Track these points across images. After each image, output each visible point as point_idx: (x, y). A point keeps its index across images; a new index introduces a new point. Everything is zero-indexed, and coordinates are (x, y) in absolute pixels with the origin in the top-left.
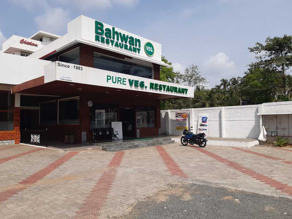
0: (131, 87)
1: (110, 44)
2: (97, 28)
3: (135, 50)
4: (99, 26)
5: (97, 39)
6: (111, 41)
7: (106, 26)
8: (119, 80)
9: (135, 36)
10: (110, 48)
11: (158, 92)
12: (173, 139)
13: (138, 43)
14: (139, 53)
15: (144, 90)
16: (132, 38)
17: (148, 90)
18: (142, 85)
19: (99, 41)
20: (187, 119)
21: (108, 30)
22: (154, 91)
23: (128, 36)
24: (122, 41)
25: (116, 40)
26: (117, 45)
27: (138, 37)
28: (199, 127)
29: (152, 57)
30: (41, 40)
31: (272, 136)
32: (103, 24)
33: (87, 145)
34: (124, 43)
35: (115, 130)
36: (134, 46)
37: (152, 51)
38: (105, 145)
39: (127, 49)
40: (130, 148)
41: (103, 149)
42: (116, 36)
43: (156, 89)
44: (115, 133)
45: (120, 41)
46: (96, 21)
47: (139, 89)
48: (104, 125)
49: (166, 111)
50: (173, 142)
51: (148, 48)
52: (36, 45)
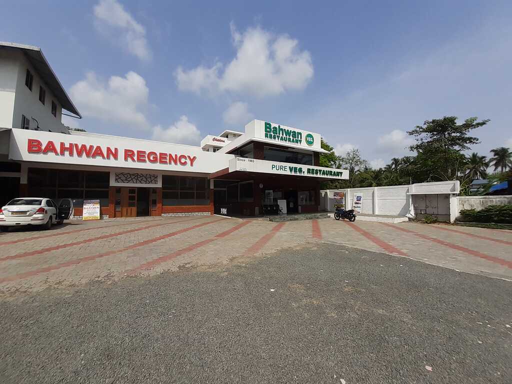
0: (291, 173)
1: (277, 138)
2: (266, 128)
3: (297, 142)
4: (268, 126)
5: (266, 136)
6: (277, 136)
7: (273, 125)
8: (281, 168)
9: (297, 131)
10: (277, 142)
11: (315, 176)
12: (329, 215)
13: (299, 136)
14: (300, 143)
15: (302, 175)
16: (294, 132)
17: (306, 174)
18: (300, 170)
19: (268, 137)
20: (344, 198)
21: (275, 128)
22: (311, 175)
23: (291, 131)
24: (286, 136)
25: (281, 135)
26: (282, 139)
27: (299, 131)
28: (354, 205)
29: (311, 146)
30: (227, 137)
31: (421, 214)
32: (271, 123)
33: (259, 217)
34: (288, 137)
35: (280, 206)
36: (297, 139)
37: (312, 141)
38: (272, 217)
39: (290, 141)
40: (291, 220)
41: (270, 220)
42: (281, 132)
43: (313, 173)
44: (281, 209)
45: (284, 135)
46: (265, 123)
47: (298, 174)
48: (272, 203)
49: (325, 191)
50: (329, 217)
51: (309, 139)
52: (224, 141)
